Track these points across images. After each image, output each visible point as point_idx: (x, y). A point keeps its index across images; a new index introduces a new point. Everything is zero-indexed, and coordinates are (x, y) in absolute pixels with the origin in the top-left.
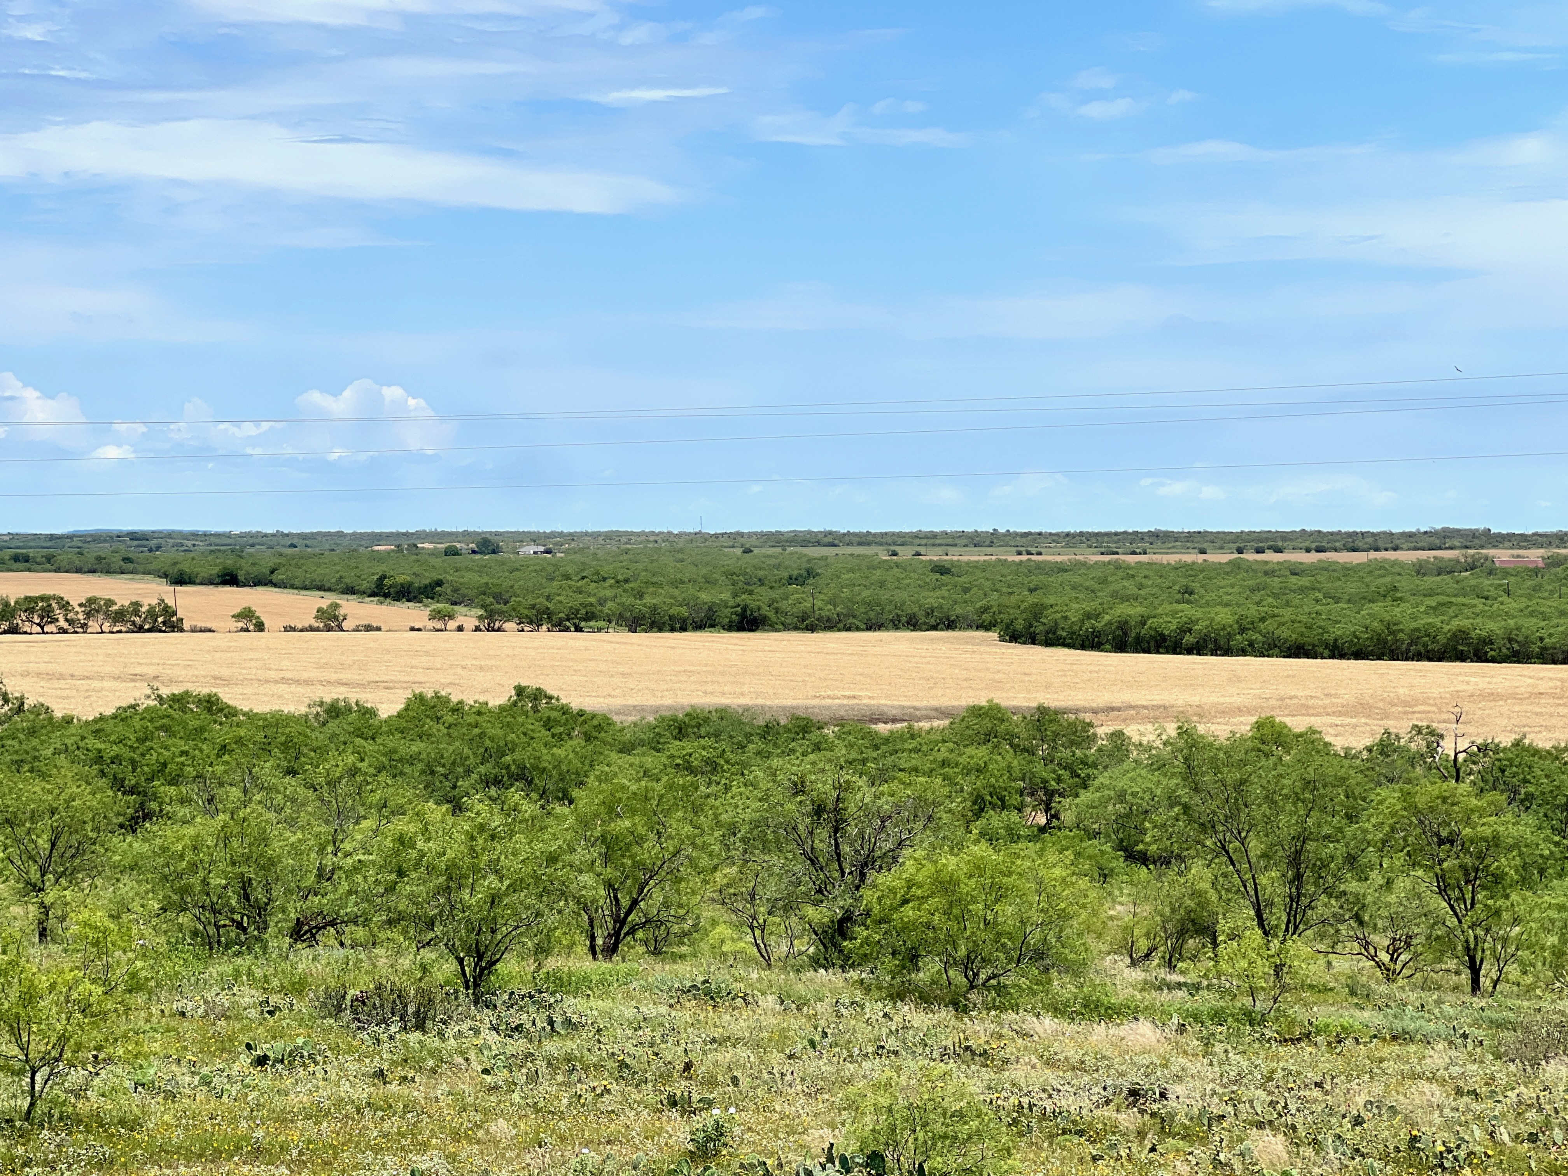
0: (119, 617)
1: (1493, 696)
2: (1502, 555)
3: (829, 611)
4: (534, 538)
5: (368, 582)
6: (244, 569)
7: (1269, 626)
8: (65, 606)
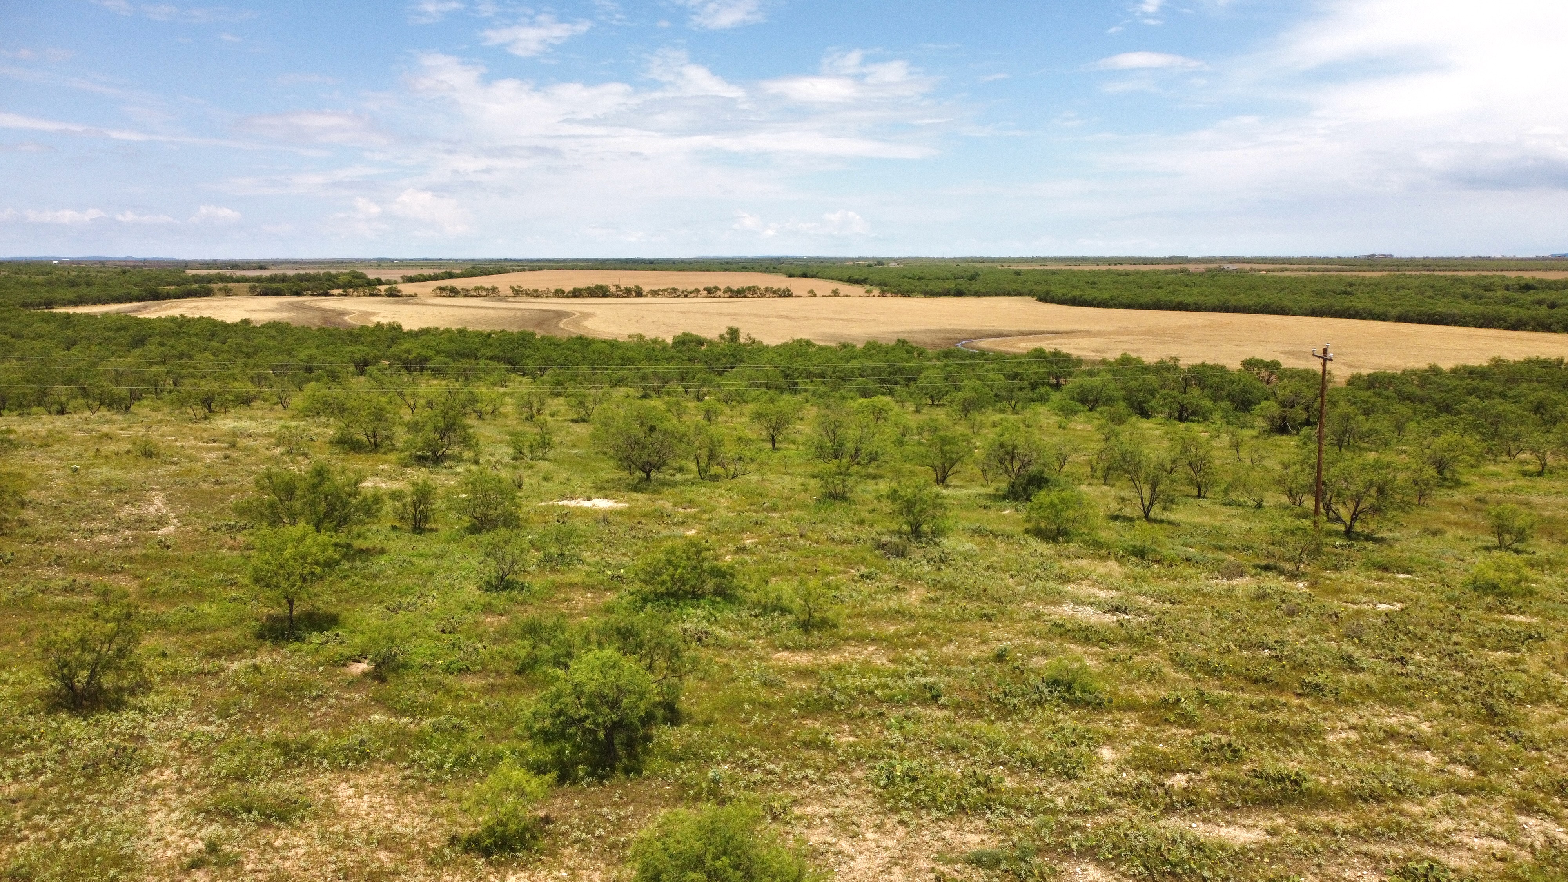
0: (774, 292)
1: (1190, 327)
2: (1192, 267)
3: (984, 290)
4: (894, 260)
5: (846, 278)
6: (809, 273)
7: (1120, 299)
8: (759, 289)
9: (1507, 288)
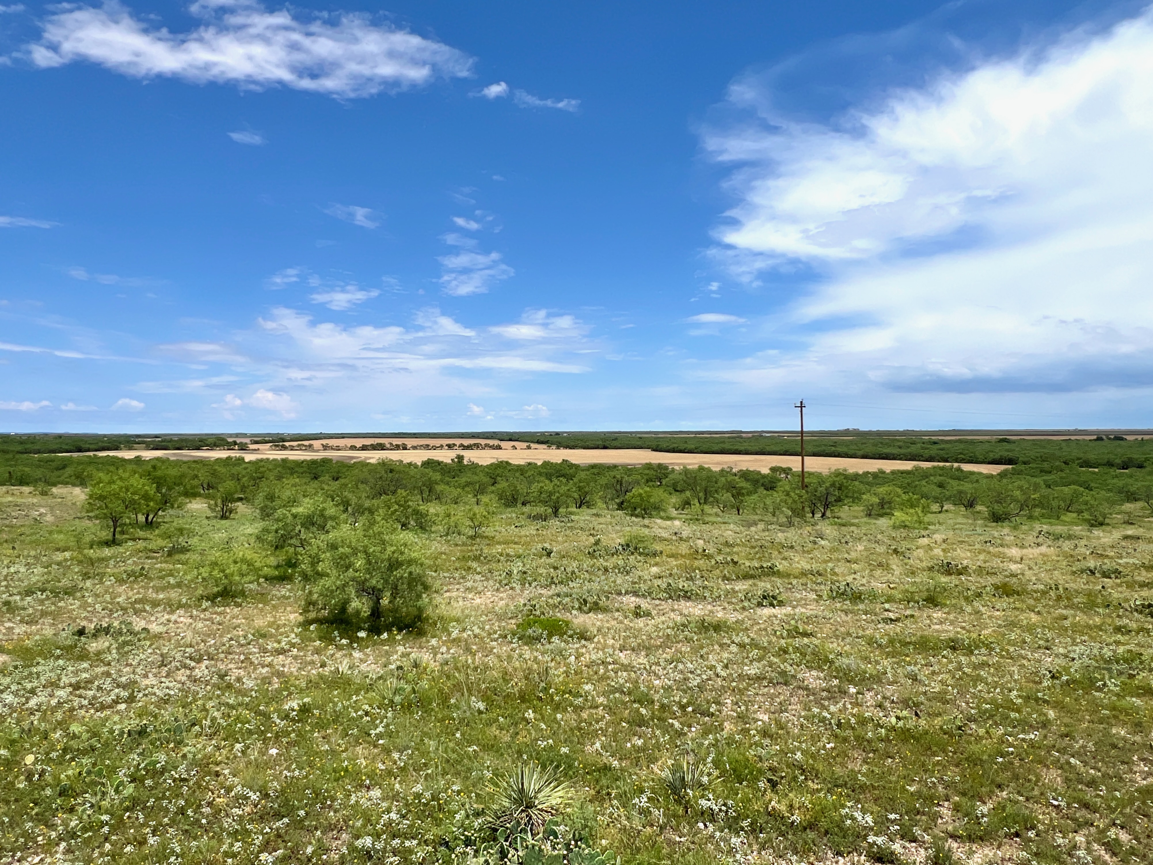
0: (490, 447)
2: (744, 435)
5: (536, 441)
8: (481, 445)
9: (923, 443)
